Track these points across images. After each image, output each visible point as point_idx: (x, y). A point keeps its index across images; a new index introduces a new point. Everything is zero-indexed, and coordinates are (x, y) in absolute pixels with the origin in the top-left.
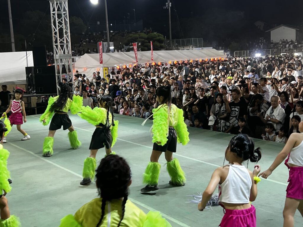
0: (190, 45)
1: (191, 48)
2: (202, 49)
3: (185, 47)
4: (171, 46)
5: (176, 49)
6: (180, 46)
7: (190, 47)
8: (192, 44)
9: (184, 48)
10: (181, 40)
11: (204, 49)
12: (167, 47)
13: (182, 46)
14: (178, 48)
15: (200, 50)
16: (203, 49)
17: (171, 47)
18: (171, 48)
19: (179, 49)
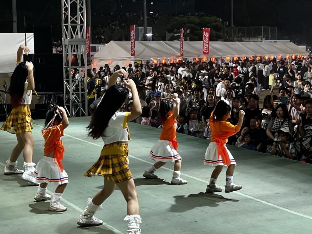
0: (259, 35)
1: (260, 40)
2: (274, 42)
3: (251, 38)
4: (232, 35)
5: (239, 41)
6: (244, 37)
7: (258, 39)
8: (261, 35)
9: (249, 39)
10: (246, 28)
11: (278, 42)
12: (226, 37)
13: (247, 37)
14: (241, 39)
15: (271, 43)
16: (276, 42)
17: (232, 37)
18: (231, 39)
19: (243, 41)
